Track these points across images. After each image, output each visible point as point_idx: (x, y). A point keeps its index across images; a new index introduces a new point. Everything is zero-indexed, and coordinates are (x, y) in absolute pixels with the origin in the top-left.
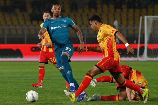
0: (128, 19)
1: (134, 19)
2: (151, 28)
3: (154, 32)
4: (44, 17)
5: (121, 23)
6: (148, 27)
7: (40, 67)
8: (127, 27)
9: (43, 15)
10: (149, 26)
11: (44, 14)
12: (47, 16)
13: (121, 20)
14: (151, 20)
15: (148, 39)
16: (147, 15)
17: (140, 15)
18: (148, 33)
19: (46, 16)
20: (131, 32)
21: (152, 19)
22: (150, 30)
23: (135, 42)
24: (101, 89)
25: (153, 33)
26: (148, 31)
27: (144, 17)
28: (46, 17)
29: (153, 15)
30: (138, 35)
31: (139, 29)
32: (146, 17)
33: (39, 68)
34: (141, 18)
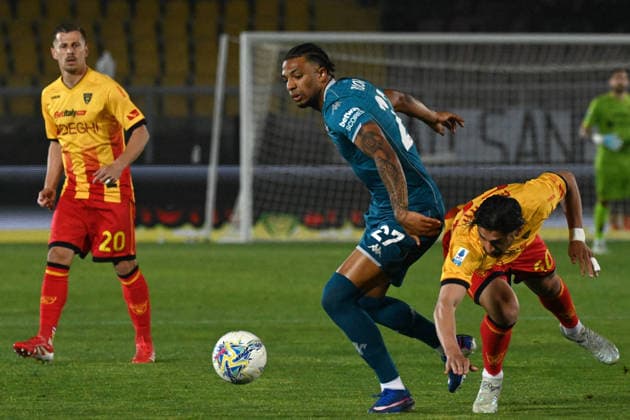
0: (161, 48)
1: (192, 49)
2: (269, 88)
3: (283, 109)
4: (58, 50)
5: (132, 65)
6: (254, 83)
7: (52, 266)
8: (158, 82)
9: (54, 44)
10: (262, 81)
11: (58, 36)
12: (73, 45)
13: (131, 48)
14: (268, 51)
15: (256, 140)
16: (251, 28)
17: (220, 31)
18: (255, 112)
19: (65, 46)
20: (176, 109)
21: (274, 49)
22: (267, 98)
23: (196, 156)
24: (36, 375)
25: (277, 112)
26: (254, 102)
27: (237, 35)
28: (69, 51)
29: (281, 28)
30: (209, 121)
31: (212, 95)
32: (245, 39)
33: (47, 271)
34: (224, 41)
